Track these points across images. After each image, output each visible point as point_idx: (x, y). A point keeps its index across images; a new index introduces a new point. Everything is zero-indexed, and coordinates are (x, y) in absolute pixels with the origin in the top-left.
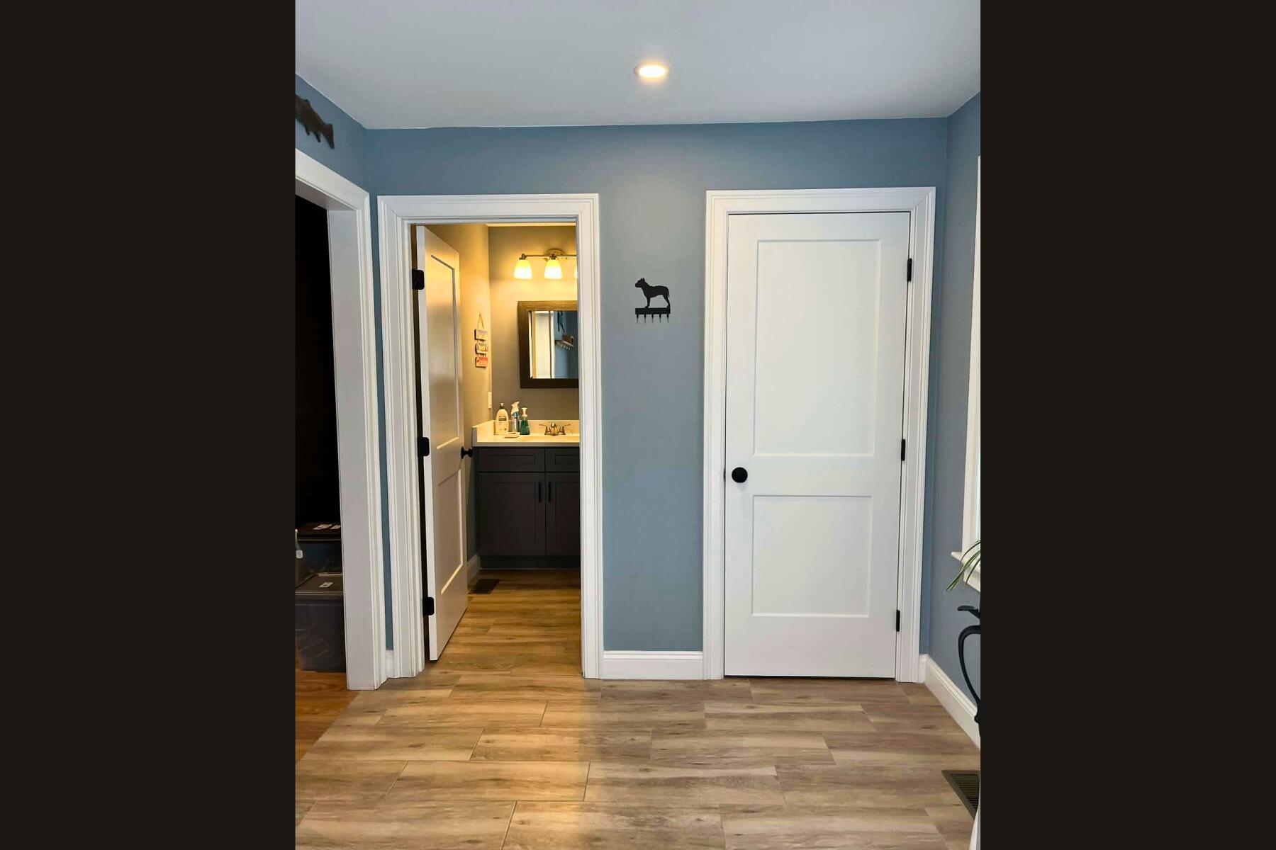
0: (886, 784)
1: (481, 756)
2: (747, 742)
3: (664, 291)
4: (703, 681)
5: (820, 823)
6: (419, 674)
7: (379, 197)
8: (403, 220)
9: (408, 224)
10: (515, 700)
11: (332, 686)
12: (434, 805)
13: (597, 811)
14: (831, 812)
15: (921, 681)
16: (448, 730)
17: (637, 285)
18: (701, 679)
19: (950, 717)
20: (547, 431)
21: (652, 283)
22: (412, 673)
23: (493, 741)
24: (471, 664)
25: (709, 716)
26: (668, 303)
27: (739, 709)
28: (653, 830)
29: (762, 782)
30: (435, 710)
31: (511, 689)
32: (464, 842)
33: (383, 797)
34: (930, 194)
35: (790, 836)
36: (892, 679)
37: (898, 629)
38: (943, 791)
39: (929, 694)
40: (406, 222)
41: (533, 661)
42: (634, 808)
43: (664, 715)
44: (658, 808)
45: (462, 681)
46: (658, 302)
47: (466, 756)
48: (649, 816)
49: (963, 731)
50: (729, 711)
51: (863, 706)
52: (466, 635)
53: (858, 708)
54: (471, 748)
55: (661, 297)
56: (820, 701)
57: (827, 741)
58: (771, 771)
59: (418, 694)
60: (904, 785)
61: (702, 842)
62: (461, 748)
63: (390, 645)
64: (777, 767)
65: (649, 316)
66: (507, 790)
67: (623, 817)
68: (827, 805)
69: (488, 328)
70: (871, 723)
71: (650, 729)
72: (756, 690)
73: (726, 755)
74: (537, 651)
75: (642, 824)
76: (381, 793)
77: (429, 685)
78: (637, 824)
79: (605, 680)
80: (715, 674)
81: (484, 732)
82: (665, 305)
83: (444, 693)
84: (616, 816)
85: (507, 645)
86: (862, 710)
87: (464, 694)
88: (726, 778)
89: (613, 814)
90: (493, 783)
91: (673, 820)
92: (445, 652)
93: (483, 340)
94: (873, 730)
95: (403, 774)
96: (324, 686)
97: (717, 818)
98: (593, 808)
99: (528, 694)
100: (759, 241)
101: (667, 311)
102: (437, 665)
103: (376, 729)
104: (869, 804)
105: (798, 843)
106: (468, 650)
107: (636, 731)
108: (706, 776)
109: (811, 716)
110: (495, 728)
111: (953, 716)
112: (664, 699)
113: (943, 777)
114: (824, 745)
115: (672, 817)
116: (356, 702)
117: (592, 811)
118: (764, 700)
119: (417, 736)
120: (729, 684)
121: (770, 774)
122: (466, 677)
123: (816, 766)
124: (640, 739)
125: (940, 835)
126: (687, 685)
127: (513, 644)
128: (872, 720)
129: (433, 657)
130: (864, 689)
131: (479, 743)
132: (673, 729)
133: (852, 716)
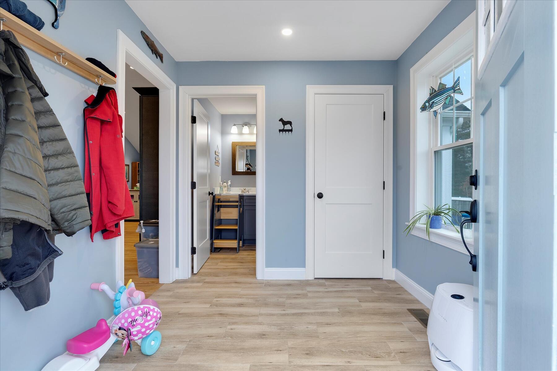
0: (385, 314)
1: (214, 306)
2: (325, 300)
3: (290, 123)
4: (306, 280)
5: (359, 328)
6: (189, 278)
7: (180, 86)
8: (188, 95)
9: (191, 98)
10: (229, 287)
11: (153, 282)
12: (193, 323)
13: (264, 325)
14: (363, 324)
15: (393, 279)
16: (201, 297)
17: (280, 121)
18: (305, 279)
19: (406, 291)
20: (242, 192)
21: (285, 120)
22: (186, 278)
23: (219, 301)
24: (210, 275)
25: (310, 292)
26: (292, 127)
27: (321, 289)
28: (288, 331)
29: (333, 314)
30: (195, 290)
31: (227, 283)
32: (206, 336)
33: (172, 320)
34: (391, 88)
35: (347, 333)
36: (382, 279)
37: (384, 258)
38: (409, 316)
39: (397, 283)
40: (190, 97)
41: (236, 274)
42: (279, 323)
43: (290, 291)
44: (290, 324)
45: (206, 280)
46: (288, 127)
47: (208, 306)
48: (286, 326)
49: (412, 295)
50: (317, 290)
51: (372, 288)
52: (209, 265)
53: (370, 288)
54: (211, 303)
55: (289, 125)
56: (354, 286)
57: (358, 299)
58: (337, 310)
59: (189, 285)
60: (392, 314)
61: (309, 336)
62: (205, 303)
63: (177, 266)
64: (339, 309)
65: (284, 132)
66: (225, 318)
67: (275, 327)
68: (361, 321)
69: (220, 151)
70: (375, 293)
71: (285, 296)
72: (327, 283)
73: (317, 305)
74: (238, 271)
75: (283, 329)
76: (171, 319)
77: (193, 282)
78: (280, 329)
79: (265, 280)
80: (311, 278)
81: (216, 298)
82: (291, 128)
83: (199, 284)
84: (272, 326)
85: (226, 269)
86: (371, 289)
87: (207, 285)
88: (318, 313)
89: (270, 326)
90: (219, 315)
91: (296, 328)
92: (200, 271)
93: (218, 156)
94: (377, 296)
95: (180, 312)
96: (149, 282)
97: (315, 327)
98: (262, 324)
99: (233, 285)
100: (326, 105)
101: (291, 130)
102: (196, 275)
103: (171, 296)
104: (379, 321)
105: (350, 335)
106: (210, 271)
107: (279, 297)
108: (309, 312)
109: (351, 291)
110: (220, 296)
111: (408, 290)
112: (290, 286)
113: (408, 312)
114: (358, 301)
115: (295, 326)
116: (162, 288)
117: (262, 325)
118: (331, 286)
119: (187, 299)
120: (317, 281)
121: (336, 311)
122: (208, 279)
123: (355, 308)
124: (281, 300)
125: (410, 332)
126: (299, 281)
127: (228, 269)
128: (375, 292)
129: (195, 272)
130: (371, 282)
131: (213, 301)
132: (294, 296)
133: (368, 291)
